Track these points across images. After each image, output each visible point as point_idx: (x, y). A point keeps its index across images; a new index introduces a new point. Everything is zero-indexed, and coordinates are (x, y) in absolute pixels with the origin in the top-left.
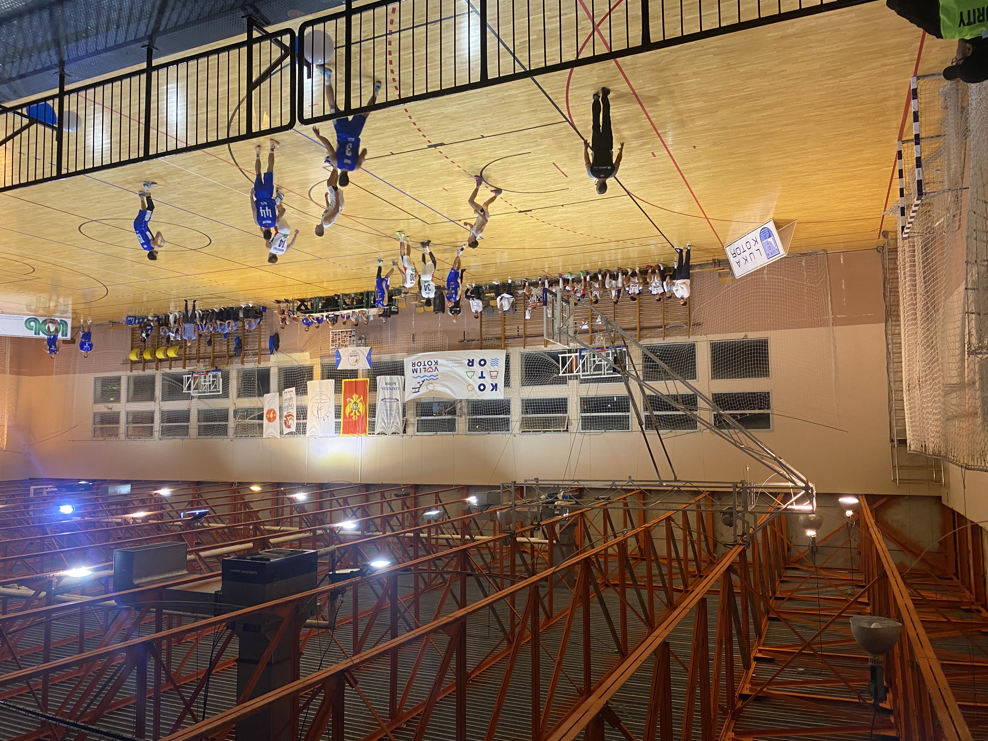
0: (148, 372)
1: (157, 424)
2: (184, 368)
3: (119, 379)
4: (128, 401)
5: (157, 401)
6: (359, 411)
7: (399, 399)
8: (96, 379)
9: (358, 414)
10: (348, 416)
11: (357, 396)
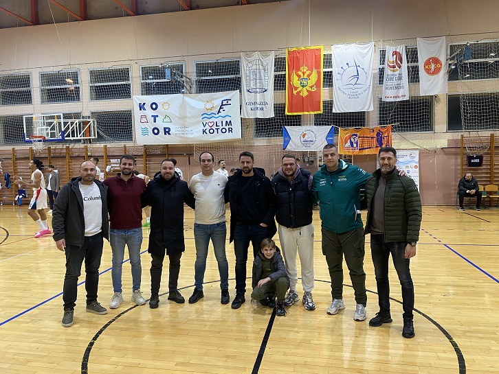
6: (299, 76)
7: (246, 92)
9: (300, 73)
10: (315, 71)
11: (301, 94)
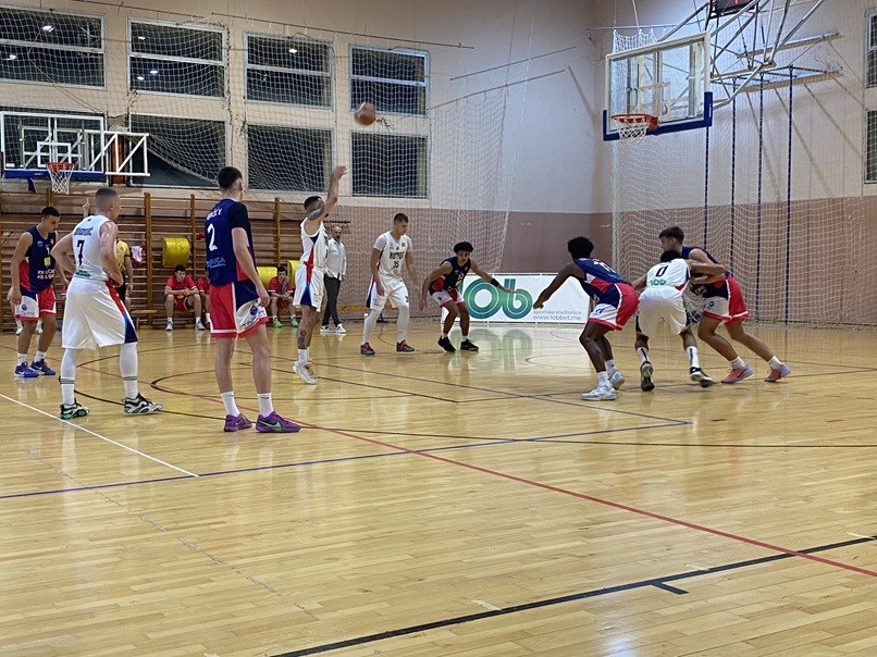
0: (268, 196)
1: (236, 66)
2: (147, 196)
3: (359, 187)
4: (328, 133)
5: (238, 124)
8: (426, 195)
